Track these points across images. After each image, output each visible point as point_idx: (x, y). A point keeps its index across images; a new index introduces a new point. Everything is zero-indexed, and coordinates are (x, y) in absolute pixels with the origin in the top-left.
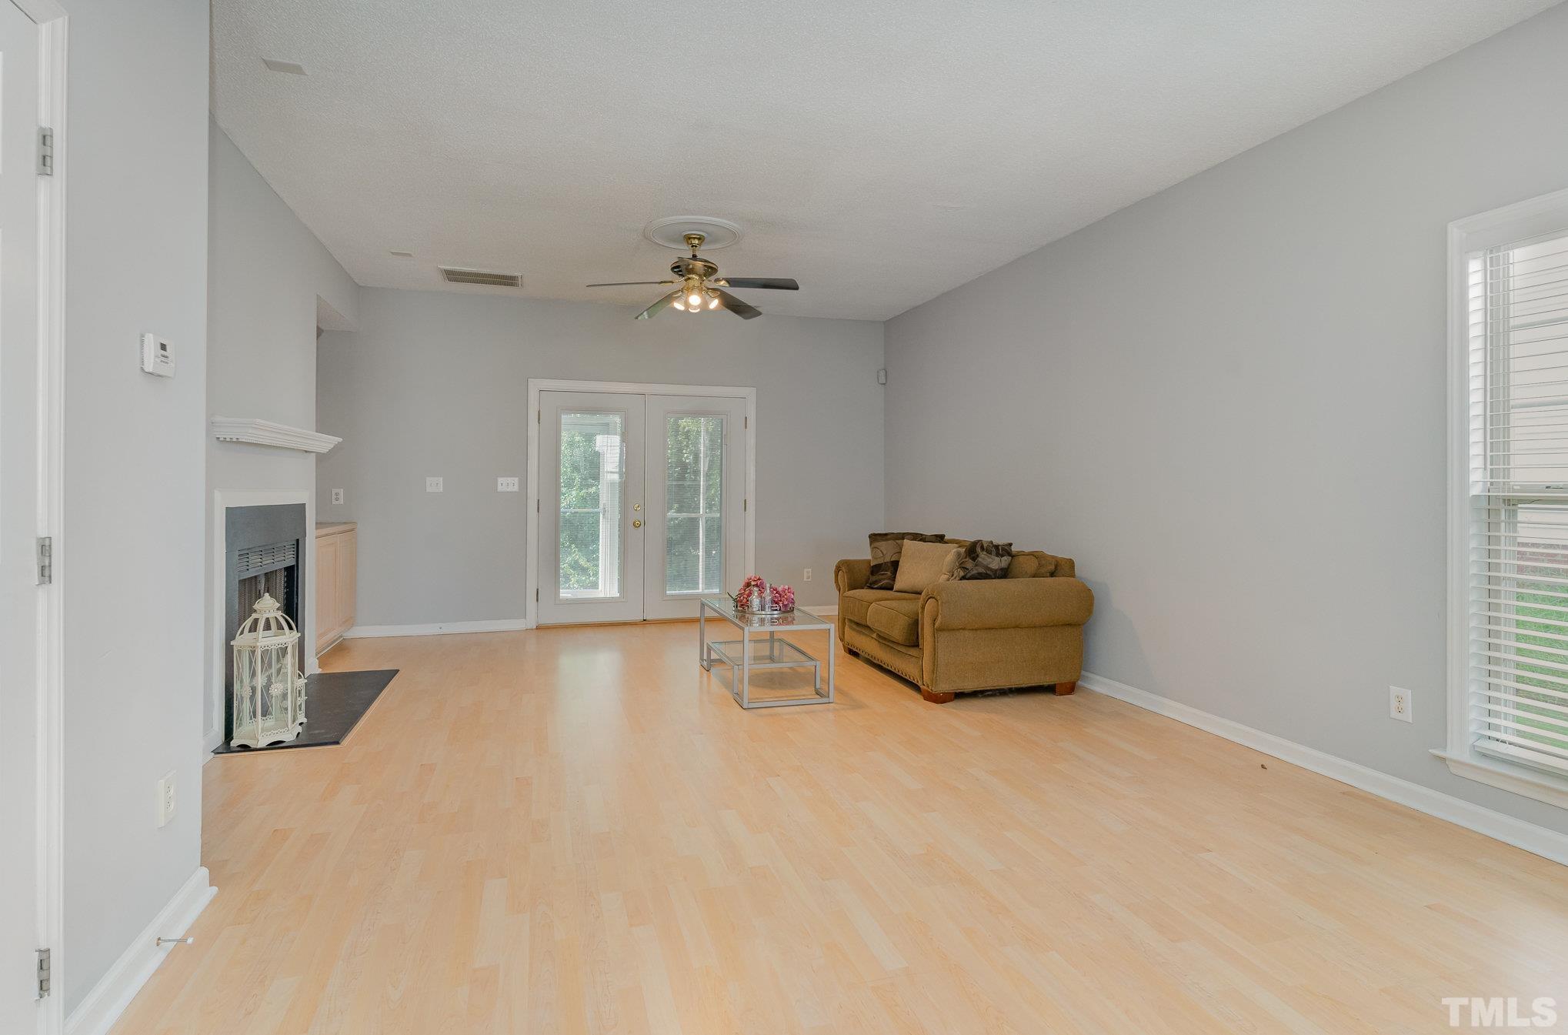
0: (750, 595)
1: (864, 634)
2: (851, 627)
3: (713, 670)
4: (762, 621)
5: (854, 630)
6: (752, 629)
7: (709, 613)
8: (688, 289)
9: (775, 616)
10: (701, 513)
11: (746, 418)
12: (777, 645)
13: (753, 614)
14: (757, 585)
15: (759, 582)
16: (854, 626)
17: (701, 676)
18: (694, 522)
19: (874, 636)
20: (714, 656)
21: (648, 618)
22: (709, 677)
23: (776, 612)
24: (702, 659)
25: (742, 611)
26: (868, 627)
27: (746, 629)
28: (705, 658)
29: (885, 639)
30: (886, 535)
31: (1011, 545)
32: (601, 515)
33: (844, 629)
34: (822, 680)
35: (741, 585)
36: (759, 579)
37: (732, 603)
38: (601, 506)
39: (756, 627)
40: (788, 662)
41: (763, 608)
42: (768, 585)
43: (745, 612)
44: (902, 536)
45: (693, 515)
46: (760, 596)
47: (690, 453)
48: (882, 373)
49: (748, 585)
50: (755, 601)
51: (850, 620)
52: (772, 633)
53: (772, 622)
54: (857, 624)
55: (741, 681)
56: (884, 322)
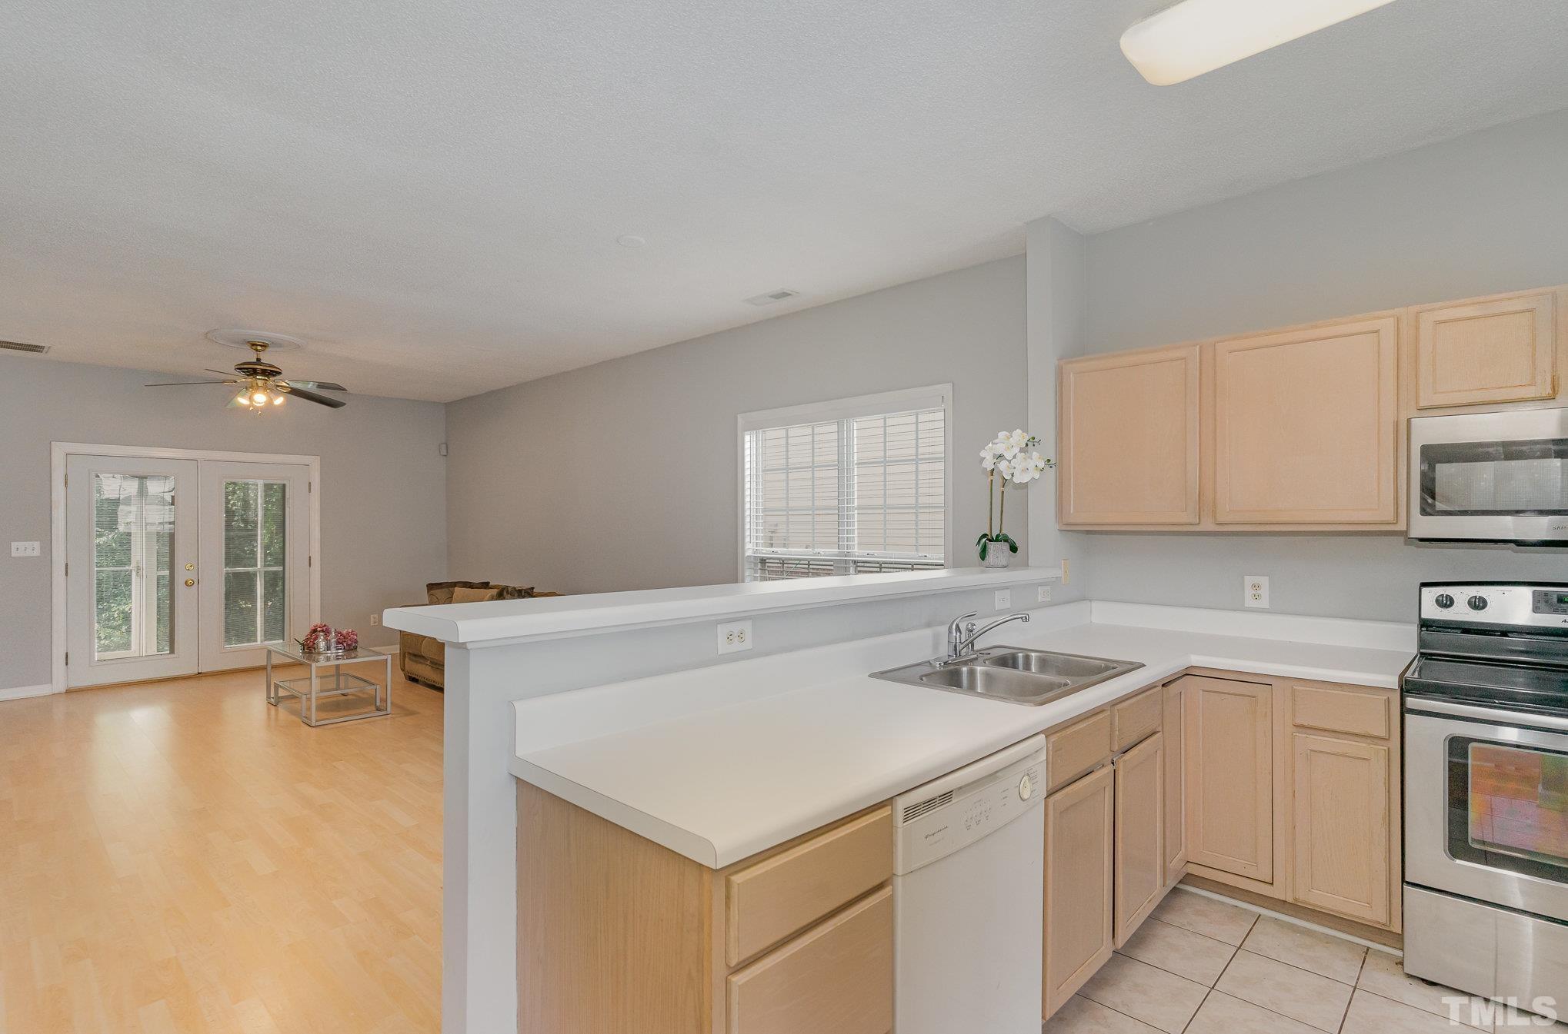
0: (316, 638)
1: (421, 663)
2: (410, 659)
3: (280, 705)
4: (329, 657)
5: (413, 661)
6: (318, 664)
7: (275, 660)
8: (252, 387)
9: (340, 654)
10: (259, 566)
11: (310, 483)
12: (342, 678)
13: (319, 654)
14: (322, 631)
15: (324, 628)
16: (414, 658)
17: (269, 709)
18: (251, 577)
19: (428, 663)
20: (281, 693)
21: (204, 671)
22: (277, 710)
23: (340, 651)
24: (269, 697)
25: (309, 653)
26: (423, 657)
27: (314, 665)
28: (272, 695)
29: (436, 664)
30: (441, 584)
31: (533, 588)
32: (134, 574)
33: (404, 661)
34: (381, 700)
35: (308, 631)
36: (325, 626)
37: (299, 648)
38: (133, 565)
39: (322, 662)
40: (353, 688)
41: (328, 648)
42: (333, 630)
43: (312, 653)
44: (454, 584)
45: (250, 569)
46: (326, 639)
47: (238, 499)
48: (444, 446)
49: (314, 631)
50: (322, 644)
51: (410, 653)
52: (338, 667)
53: (337, 658)
54: (415, 655)
55: (309, 709)
56: (448, 405)
